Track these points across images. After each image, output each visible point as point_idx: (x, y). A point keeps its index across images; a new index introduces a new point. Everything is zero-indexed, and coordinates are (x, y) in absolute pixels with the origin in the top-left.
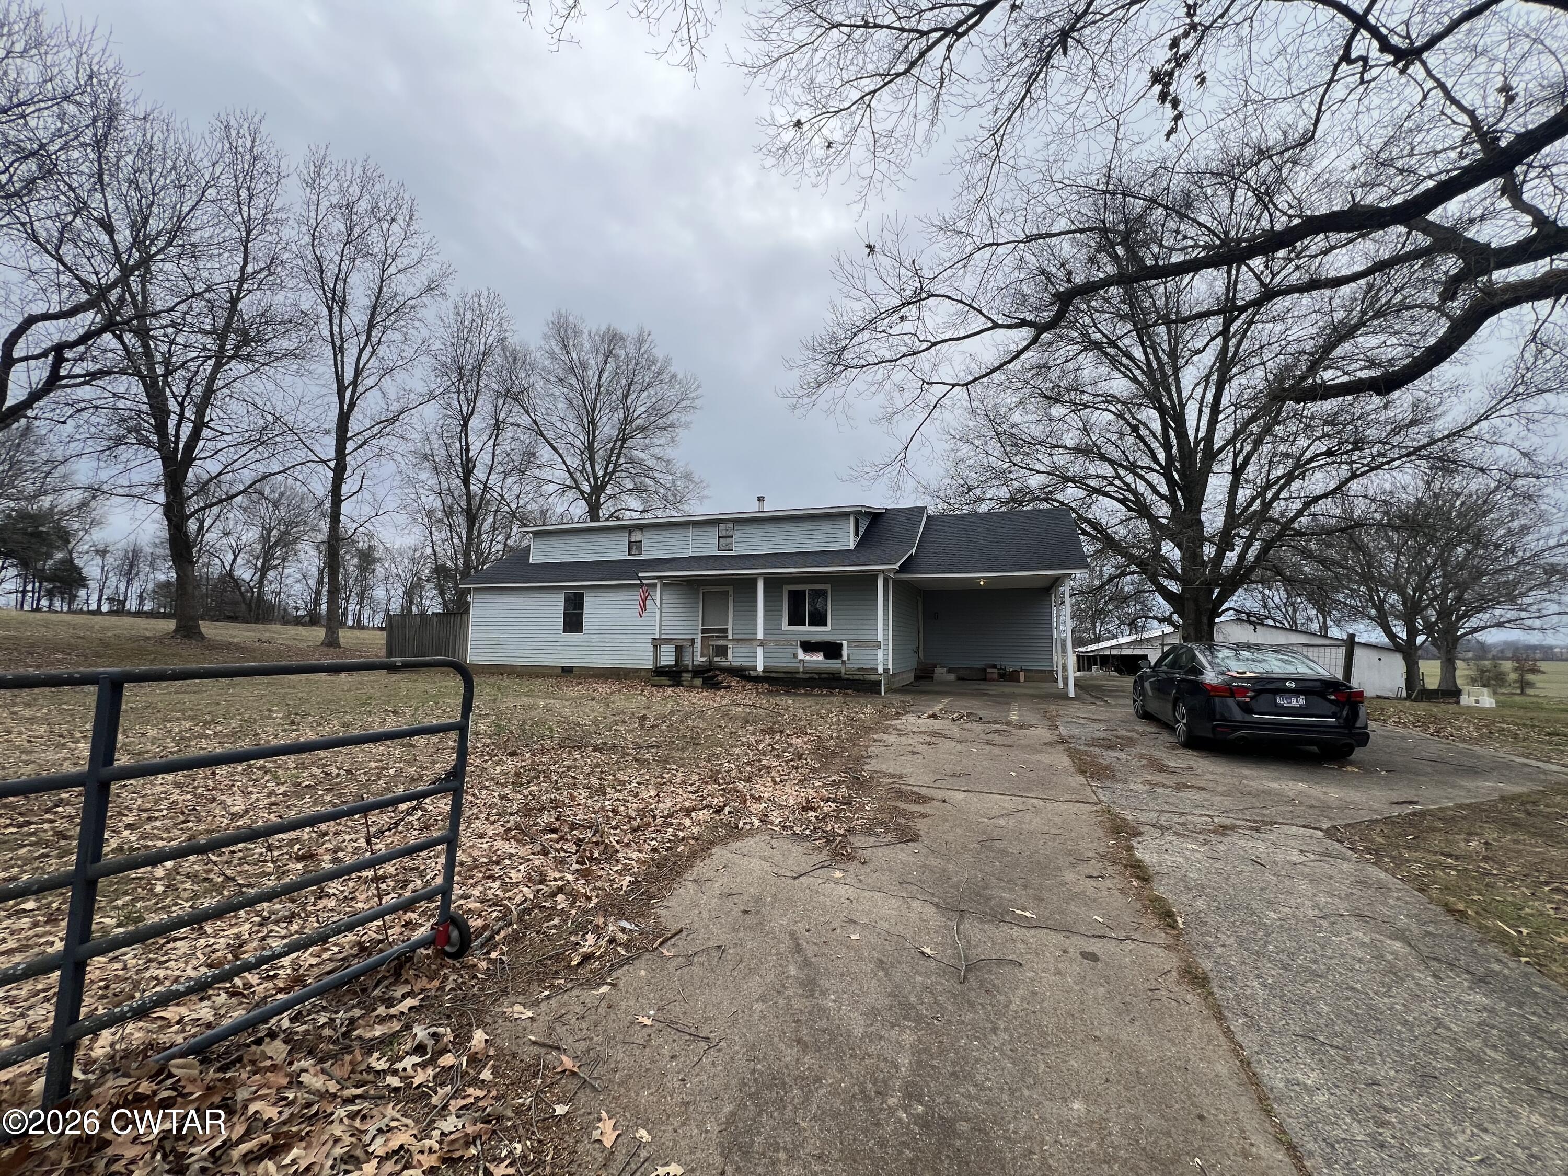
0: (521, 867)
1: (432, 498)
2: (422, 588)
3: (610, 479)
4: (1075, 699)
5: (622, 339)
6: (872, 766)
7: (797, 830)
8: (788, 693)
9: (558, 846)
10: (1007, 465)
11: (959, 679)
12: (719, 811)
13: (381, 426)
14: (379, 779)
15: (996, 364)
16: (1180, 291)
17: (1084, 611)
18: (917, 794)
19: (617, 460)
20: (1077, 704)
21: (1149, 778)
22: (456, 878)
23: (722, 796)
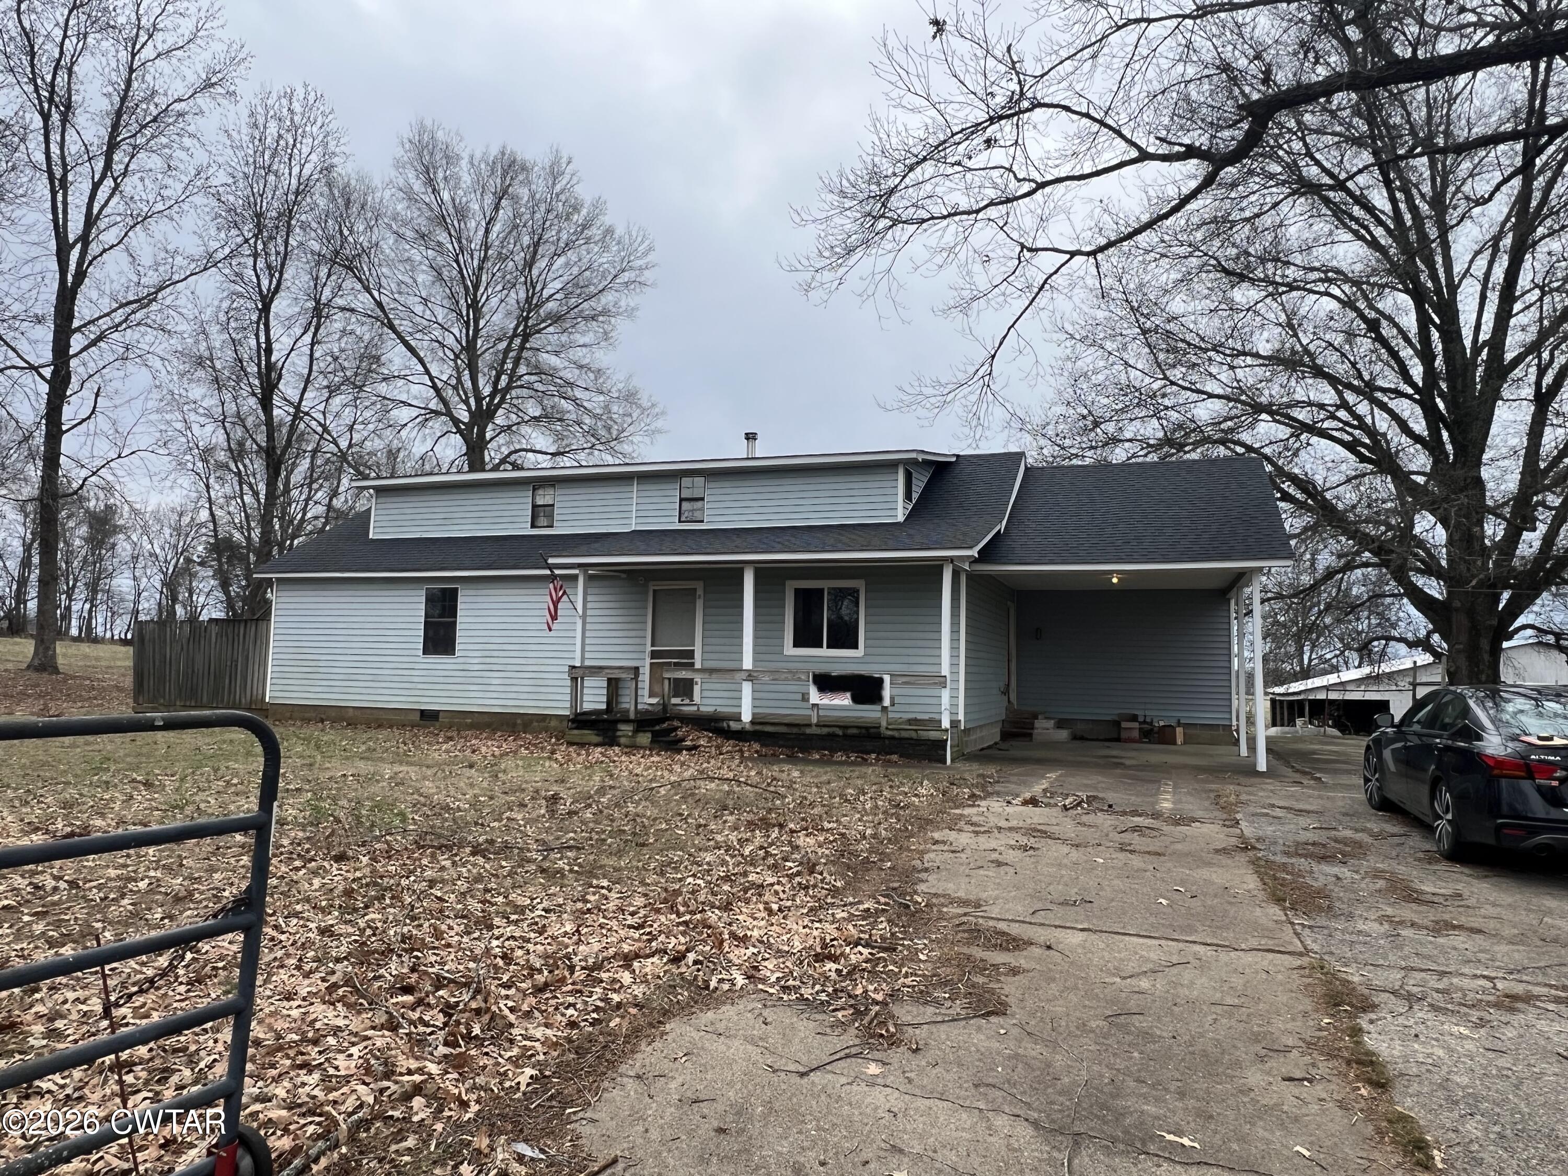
0: (354, 1050)
1: (209, 428)
2: (193, 576)
3: (503, 400)
4: (1270, 773)
5: (524, 168)
6: (931, 885)
7: (807, 992)
8: (792, 759)
9: (415, 1015)
10: (1160, 383)
11: (1075, 737)
12: (677, 959)
13: (128, 309)
14: (123, 896)
15: (1145, 218)
16: (1451, 100)
17: (1284, 625)
18: (1004, 934)
19: (514, 370)
20: (1271, 785)
21: (1390, 911)
22: (249, 1067)
23: (684, 934)
